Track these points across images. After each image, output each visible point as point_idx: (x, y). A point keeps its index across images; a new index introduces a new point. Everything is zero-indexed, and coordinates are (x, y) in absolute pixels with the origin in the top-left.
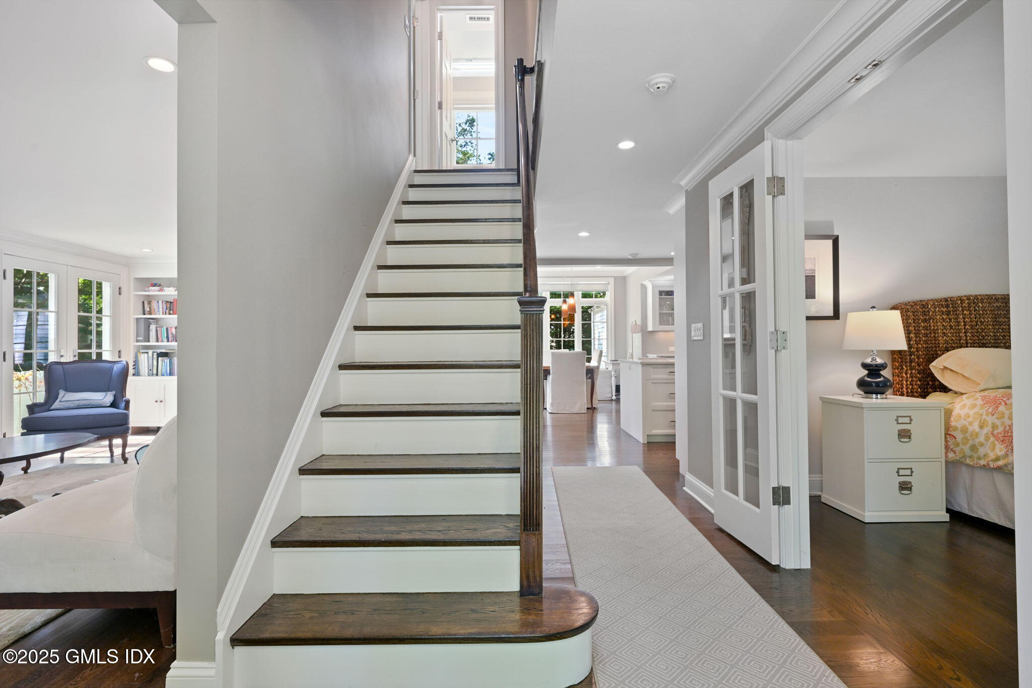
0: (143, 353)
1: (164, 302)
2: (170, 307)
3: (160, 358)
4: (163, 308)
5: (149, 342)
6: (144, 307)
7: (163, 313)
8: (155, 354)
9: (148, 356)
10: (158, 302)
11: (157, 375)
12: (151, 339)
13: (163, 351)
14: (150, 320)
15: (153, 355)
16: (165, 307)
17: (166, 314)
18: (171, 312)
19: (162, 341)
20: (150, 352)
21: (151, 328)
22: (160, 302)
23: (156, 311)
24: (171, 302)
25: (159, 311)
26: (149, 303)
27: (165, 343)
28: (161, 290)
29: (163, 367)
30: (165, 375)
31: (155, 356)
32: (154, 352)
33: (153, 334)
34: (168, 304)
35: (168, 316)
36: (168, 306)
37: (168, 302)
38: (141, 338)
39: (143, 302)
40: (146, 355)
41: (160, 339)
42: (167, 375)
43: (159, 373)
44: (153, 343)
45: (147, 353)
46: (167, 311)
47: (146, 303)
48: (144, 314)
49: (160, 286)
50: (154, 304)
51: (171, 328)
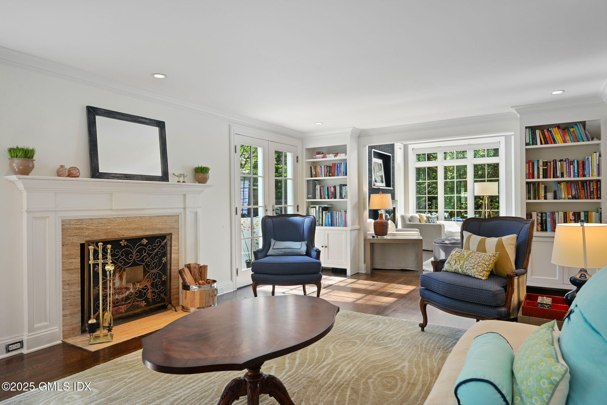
0: (312, 207)
1: (325, 167)
2: (330, 170)
3: (324, 212)
4: (325, 171)
5: (315, 199)
6: (311, 171)
7: (325, 175)
8: (321, 208)
9: (316, 209)
10: (321, 167)
11: (322, 225)
12: (317, 197)
13: (326, 206)
14: (316, 182)
15: (319, 209)
16: (326, 170)
17: (327, 176)
18: (331, 174)
19: (324, 198)
20: (317, 207)
21: (316, 187)
22: (323, 167)
23: (320, 174)
24: (330, 167)
25: (322, 174)
26: (315, 168)
27: (327, 200)
28: (324, 157)
29: (326, 219)
30: (328, 225)
31: (321, 210)
32: (319, 207)
33: (318, 192)
34: (328, 168)
35: (328, 178)
36: (328, 169)
37: (328, 166)
38: (311, 196)
39: (311, 167)
40: (314, 209)
41: (323, 196)
42: (329, 226)
43: (323, 224)
44: (318, 200)
45: (315, 207)
46: (328, 174)
47: (313, 167)
48: (312, 177)
49: (322, 153)
50: (318, 169)
51: (330, 187)
